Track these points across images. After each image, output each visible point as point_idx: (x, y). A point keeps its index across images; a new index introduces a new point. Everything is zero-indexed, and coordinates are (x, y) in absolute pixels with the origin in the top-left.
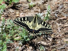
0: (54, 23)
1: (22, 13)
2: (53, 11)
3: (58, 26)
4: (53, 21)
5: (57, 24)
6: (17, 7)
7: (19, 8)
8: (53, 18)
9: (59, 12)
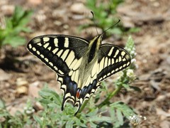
0: (147, 109)
1: (37, 83)
2: (145, 71)
3: (163, 118)
4: (144, 104)
5: (160, 112)
6: (21, 63)
7: (27, 67)
8: (146, 94)
9: (164, 75)
